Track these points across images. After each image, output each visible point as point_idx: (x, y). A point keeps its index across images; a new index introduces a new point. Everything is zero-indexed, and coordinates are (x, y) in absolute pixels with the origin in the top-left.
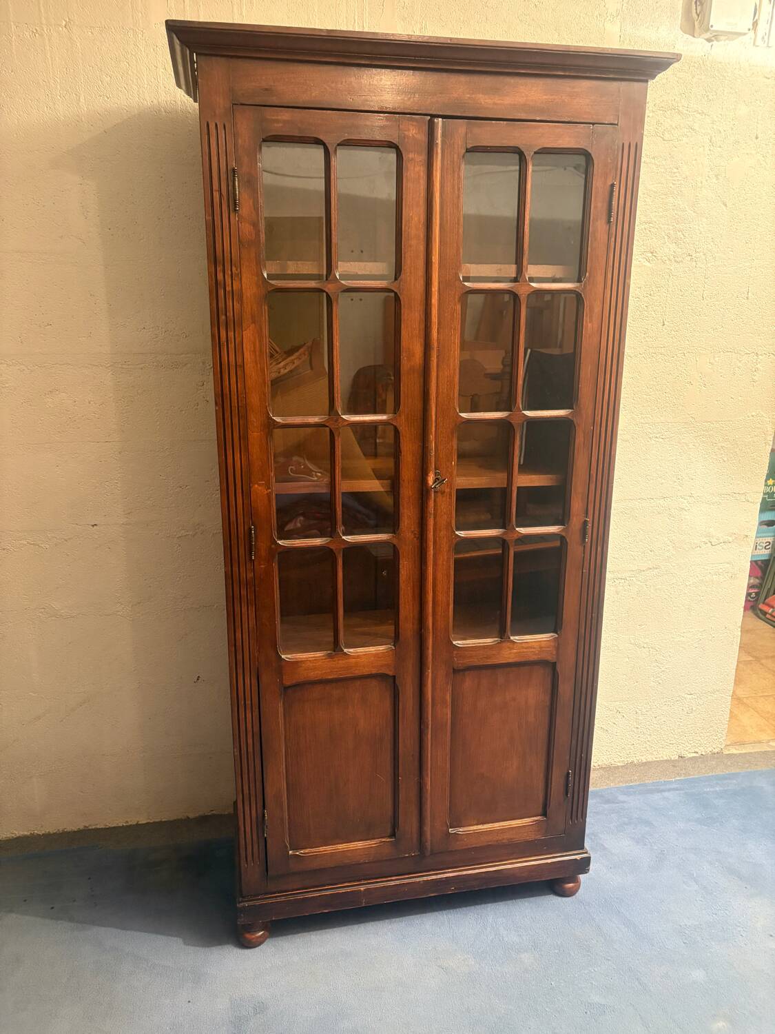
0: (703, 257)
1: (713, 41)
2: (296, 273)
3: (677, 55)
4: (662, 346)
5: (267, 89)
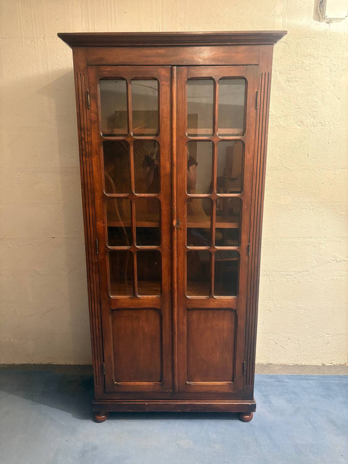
0: (328, 124)
1: (330, 23)
3: (285, 31)
4: (307, 166)
5: (101, 58)
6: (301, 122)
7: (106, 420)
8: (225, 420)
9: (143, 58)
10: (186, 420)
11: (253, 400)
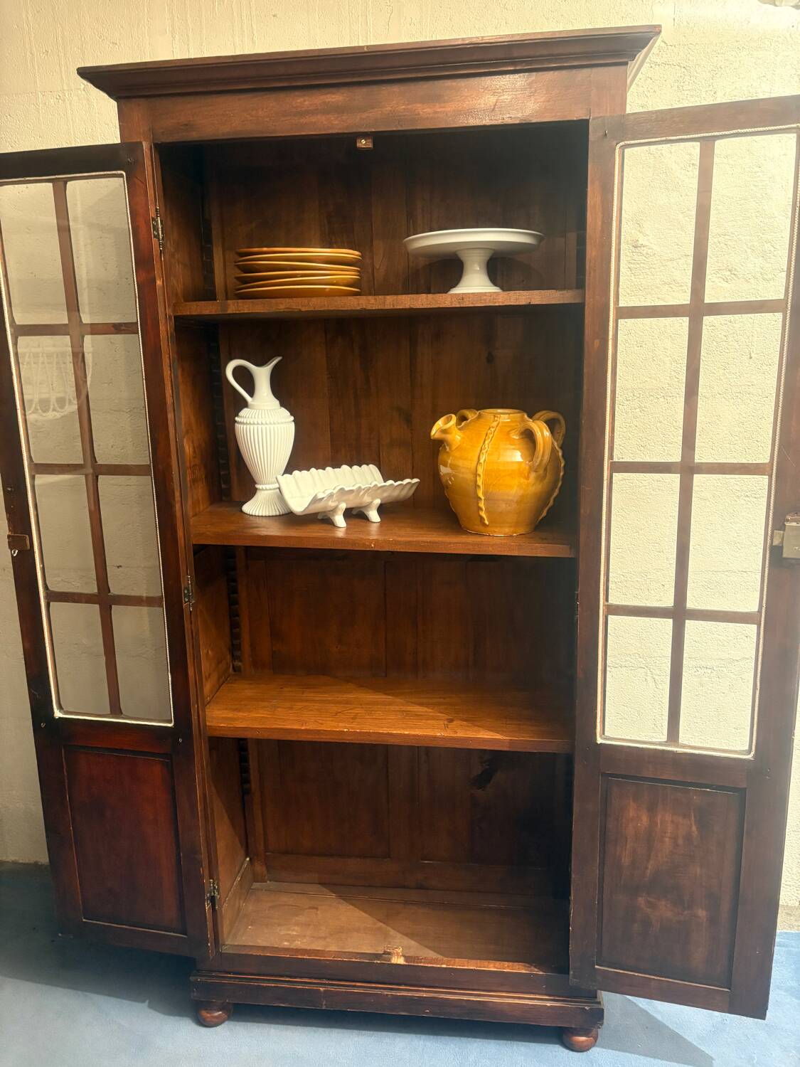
2: (237, 312)
3: (655, 26)
4: (749, 384)
5: (186, 125)
6: (730, 271)
7: (226, 1022)
8: (524, 1043)
9: (289, 118)
10: (423, 1037)
11: (596, 997)
